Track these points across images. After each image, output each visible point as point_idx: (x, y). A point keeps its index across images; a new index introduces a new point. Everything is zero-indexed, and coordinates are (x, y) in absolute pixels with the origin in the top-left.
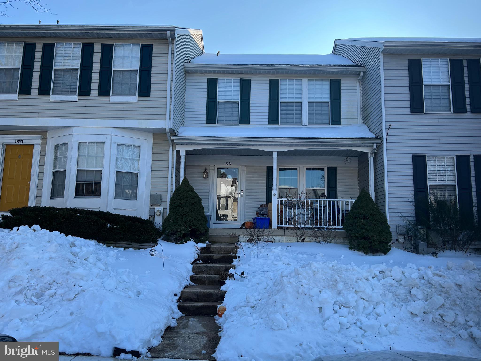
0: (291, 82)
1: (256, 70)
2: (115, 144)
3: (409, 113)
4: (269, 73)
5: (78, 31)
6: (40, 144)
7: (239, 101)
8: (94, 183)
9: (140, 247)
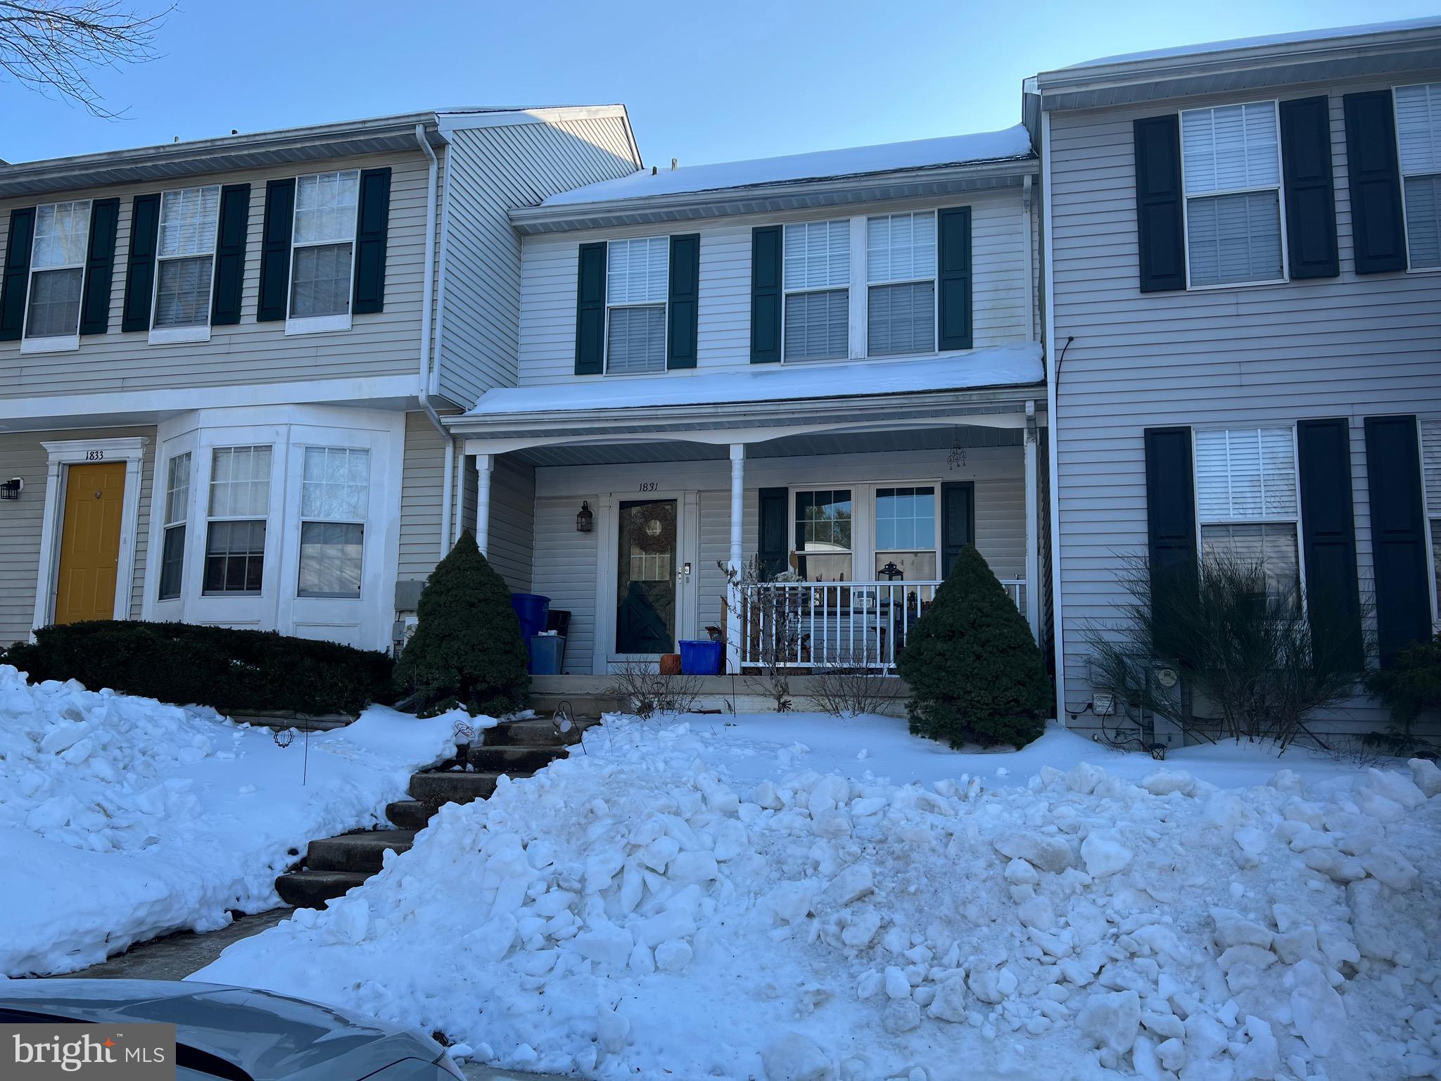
0: (819, 229)
1: (708, 206)
2: (300, 447)
3: (1136, 294)
4: (750, 211)
5: (206, 155)
6: (140, 459)
7: (667, 301)
8: (227, 556)
9: (316, 724)
